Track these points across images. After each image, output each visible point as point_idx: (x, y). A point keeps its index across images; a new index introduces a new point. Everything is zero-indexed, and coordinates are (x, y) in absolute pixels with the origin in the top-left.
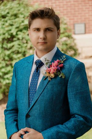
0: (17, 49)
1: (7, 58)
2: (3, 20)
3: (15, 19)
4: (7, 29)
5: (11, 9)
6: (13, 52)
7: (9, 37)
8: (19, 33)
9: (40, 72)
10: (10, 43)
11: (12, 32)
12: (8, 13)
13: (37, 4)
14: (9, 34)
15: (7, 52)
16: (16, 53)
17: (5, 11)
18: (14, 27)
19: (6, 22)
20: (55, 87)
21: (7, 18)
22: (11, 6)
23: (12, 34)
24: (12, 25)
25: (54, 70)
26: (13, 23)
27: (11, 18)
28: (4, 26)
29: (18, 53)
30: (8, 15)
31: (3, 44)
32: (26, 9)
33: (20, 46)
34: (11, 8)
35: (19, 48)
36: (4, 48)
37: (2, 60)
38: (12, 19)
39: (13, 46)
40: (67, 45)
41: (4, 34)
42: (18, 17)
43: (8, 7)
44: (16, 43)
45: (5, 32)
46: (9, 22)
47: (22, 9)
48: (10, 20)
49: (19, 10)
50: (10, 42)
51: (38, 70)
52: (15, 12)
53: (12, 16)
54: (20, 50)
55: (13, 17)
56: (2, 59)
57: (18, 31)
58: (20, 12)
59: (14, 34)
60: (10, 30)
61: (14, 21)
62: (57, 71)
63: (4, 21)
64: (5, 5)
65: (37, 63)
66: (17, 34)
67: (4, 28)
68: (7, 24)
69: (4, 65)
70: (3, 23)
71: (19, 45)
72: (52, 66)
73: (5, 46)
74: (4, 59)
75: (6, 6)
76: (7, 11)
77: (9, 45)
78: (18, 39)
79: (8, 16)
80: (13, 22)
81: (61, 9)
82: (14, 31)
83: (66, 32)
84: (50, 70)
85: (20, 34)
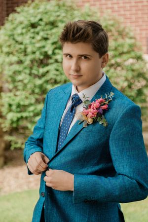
0: (54, 77)
1: (37, 90)
2: (32, 30)
3: (51, 29)
4: (38, 45)
5: (46, 13)
6: (47, 82)
7: (42, 57)
8: (57, 51)
9: (75, 113)
10: (43, 67)
11: (46, 49)
12: (41, 20)
13: (87, 5)
14: (41, 54)
15: (39, 82)
16: (52, 83)
17: (36, 17)
18: (50, 42)
19: (38, 33)
20: (91, 135)
21: (39, 28)
22: (45, 9)
23: (46, 52)
24: (46, 39)
25: (93, 113)
26: (49, 36)
27: (45, 28)
28: (34, 41)
29: (56, 82)
30: (41, 23)
31: (31, 68)
32: (69, 13)
33: (57, 73)
34: (45, 11)
35: (57, 75)
36: (34, 74)
37: (30, 94)
38: (47, 30)
39: (48, 72)
40: (133, 70)
41: (34, 53)
42: (57, 26)
43: (40, 10)
44: (51, 68)
45: (35, 49)
46: (42, 34)
47: (63, 15)
48: (43, 30)
49: (58, 16)
50: (42, 65)
51: (73, 109)
52: (52, 19)
53: (46, 24)
54: (58, 79)
55: (48, 27)
56: (30, 91)
57: (56, 48)
58: (60, 18)
59: (50, 53)
60: (44, 47)
61: (49, 32)
62: (97, 115)
63: (34, 32)
64: (37, 7)
65: (74, 99)
66: (54, 53)
67: (34, 43)
68: (39, 37)
69: (33, 101)
70: (32, 35)
71: (57, 70)
72: (91, 108)
73: (34, 71)
74: (33, 92)
75: (38, 9)
76: (39, 17)
77: (42, 70)
78: (56, 61)
79: (40, 25)
80: (47, 34)
81: (128, 13)
82: (49, 49)
83: (133, 50)
84: (88, 112)
85: (58, 54)
